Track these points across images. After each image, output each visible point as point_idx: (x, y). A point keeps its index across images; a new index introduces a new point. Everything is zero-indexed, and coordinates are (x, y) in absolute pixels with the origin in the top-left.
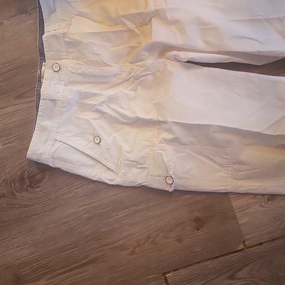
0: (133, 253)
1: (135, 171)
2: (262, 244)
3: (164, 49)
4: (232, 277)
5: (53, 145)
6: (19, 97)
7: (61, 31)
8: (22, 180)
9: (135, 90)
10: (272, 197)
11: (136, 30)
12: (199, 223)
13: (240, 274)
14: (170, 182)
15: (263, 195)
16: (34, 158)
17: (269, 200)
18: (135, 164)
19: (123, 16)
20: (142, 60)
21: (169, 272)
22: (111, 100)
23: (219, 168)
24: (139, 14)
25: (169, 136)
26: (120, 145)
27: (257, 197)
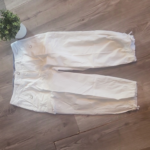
0: (44, 135)
1: (43, 107)
2: (85, 131)
3: (51, 67)
4: (76, 143)
5: (18, 99)
6: (8, 83)
7: (19, 61)
8: (9, 110)
9: (43, 80)
10: (88, 115)
11: (42, 60)
12: (65, 125)
13: (78, 142)
14: (54, 111)
15: (85, 115)
16: (13, 103)
17: (87, 117)
18: (44, 105)
19: (37, 56)
21: (56, 141)
22: (35, 84)
23: (70, 106)
24: (43, 55)
26: (39, 99)
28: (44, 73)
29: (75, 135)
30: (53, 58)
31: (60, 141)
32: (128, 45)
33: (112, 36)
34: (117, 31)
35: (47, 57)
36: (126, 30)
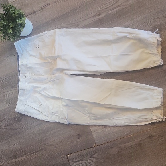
0: (55, 147)
1: (54, 116)
2: (102, 144)
3: (62, 70)
4: (91, 157)
5: (24, 107)
6: (12, 87)
7: (25, 63)
8: (15, 119)
9: (53, 85)
10: (106, 126)
11: (52, 62)
12: (79, 136)
13: (94, 156)
14: (66, 121)
15: (102, 126)
16: (18, 111)
17: (104, 128)
18: (54, 114)
19: (47, 57)
20: (54, 74)
21: (68, 155)
22: (44, 89)
23: (85, 115)
24: (52, 57)
25: (65, 104)
26: (49, 107)
27: (100, 126)
28: (55, 77)
29: (91, 148)
30: (65, 60)
31: (74, 155)
32: (153, 45)
33: (134, 35)
34: (139, 29)
35: (58, 59)
36: (151, 28)
